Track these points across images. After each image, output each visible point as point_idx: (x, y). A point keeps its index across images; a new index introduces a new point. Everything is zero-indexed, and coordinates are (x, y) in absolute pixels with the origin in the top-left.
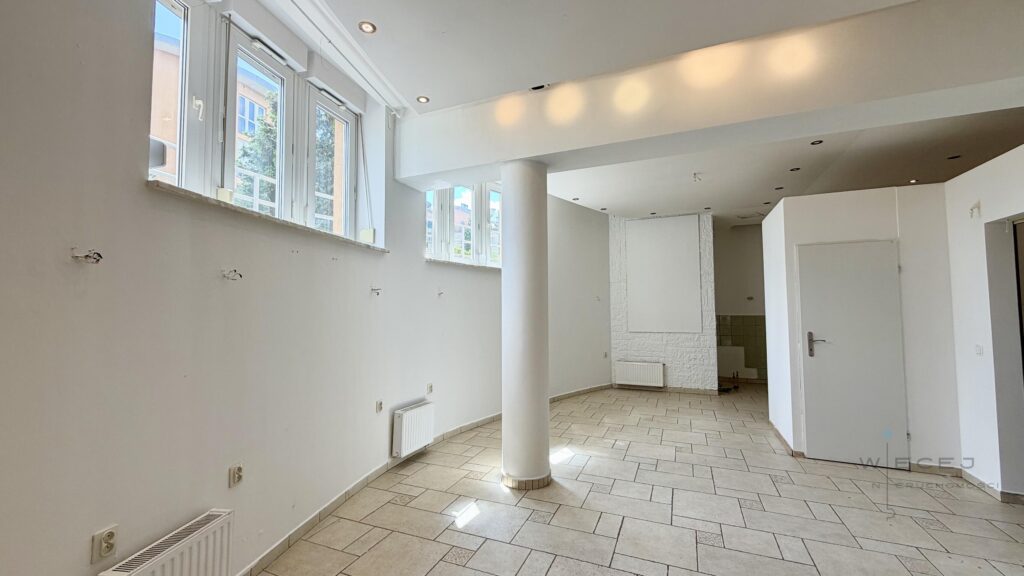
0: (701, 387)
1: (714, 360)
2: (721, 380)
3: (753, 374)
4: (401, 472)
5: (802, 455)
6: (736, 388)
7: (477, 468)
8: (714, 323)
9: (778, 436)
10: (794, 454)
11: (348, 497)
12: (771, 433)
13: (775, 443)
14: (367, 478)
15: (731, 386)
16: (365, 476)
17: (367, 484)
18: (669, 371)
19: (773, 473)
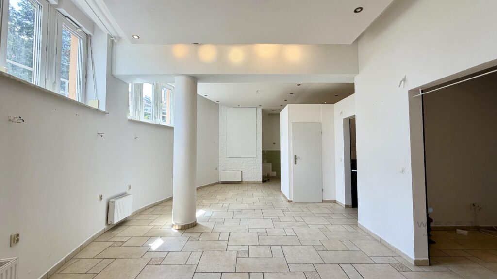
0: (256, 180)
1: (261, 169)
2: (263, 177)
3: (274, 174)
4: (114, 232)
5: (291, 201)
6: (269, 180)
7: (157, 224)
8: (261, 153)
9: (284, 196)
10: (290, 201)
11: (82, 248)
12: (281, 195)
13: (283, 198)
14: (93, 237)
15: (267, 179)
16: (92, 236)
17: (93, 240)
18: (243, 174)
19: (282, 209)
